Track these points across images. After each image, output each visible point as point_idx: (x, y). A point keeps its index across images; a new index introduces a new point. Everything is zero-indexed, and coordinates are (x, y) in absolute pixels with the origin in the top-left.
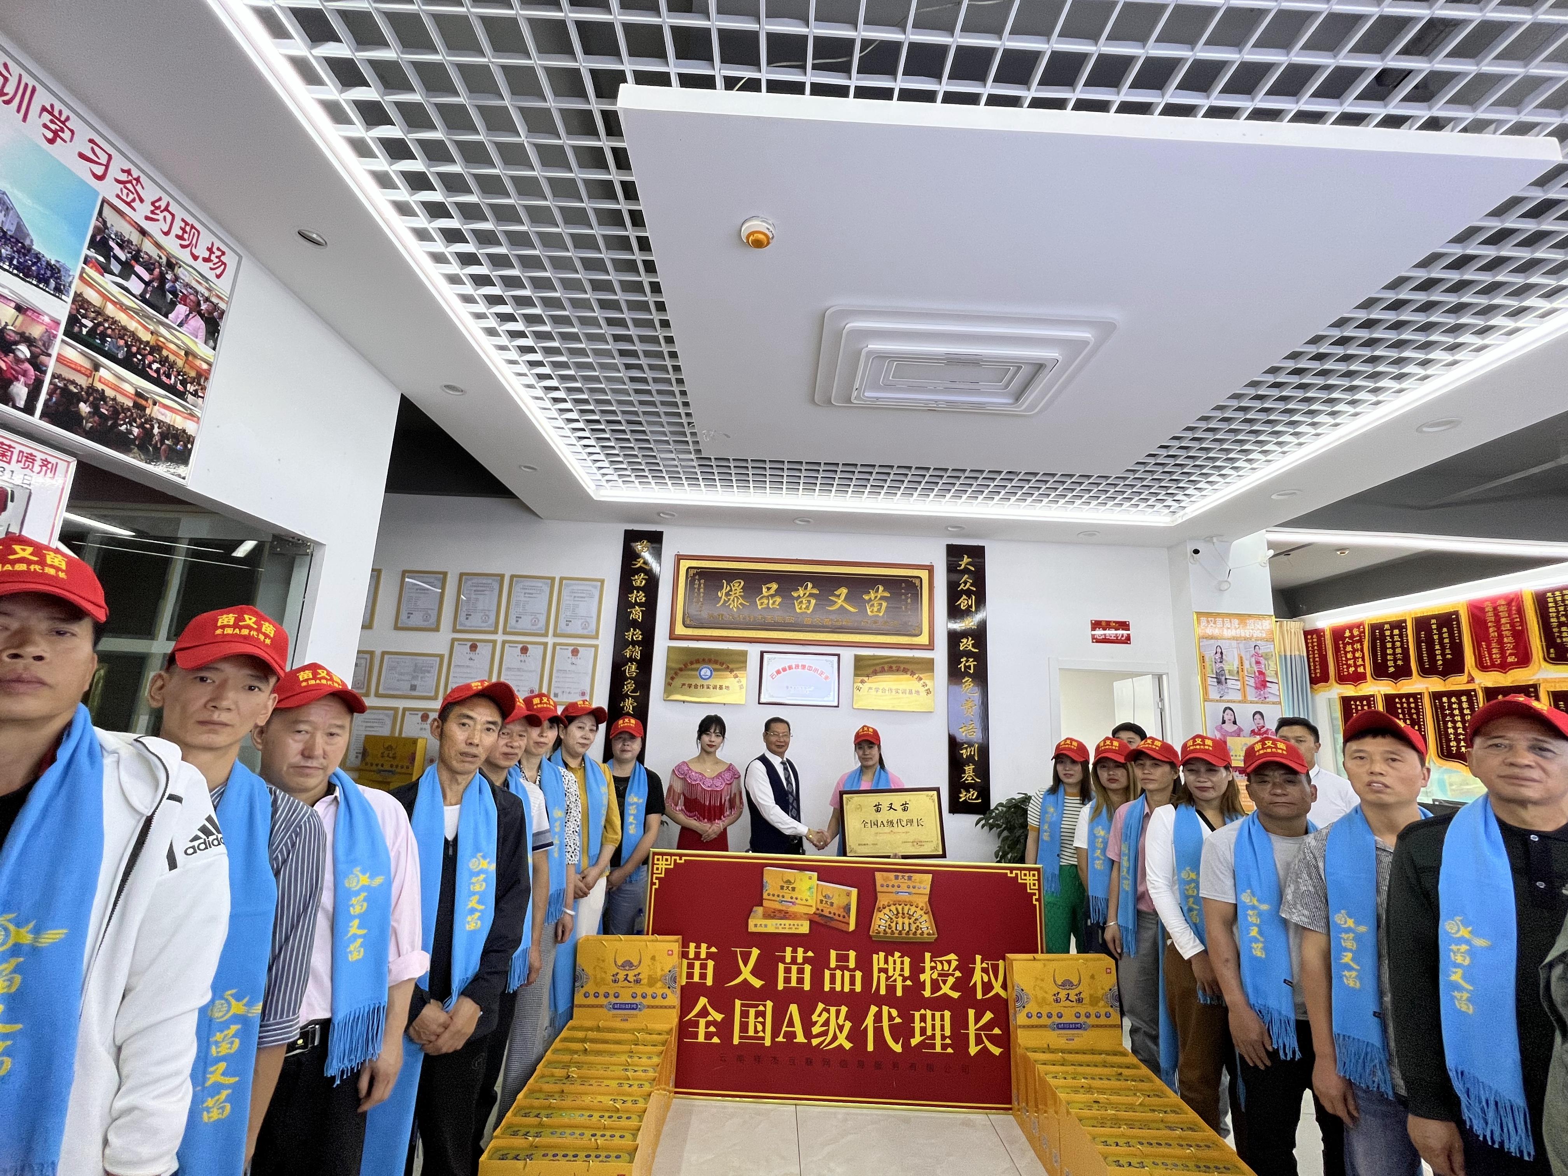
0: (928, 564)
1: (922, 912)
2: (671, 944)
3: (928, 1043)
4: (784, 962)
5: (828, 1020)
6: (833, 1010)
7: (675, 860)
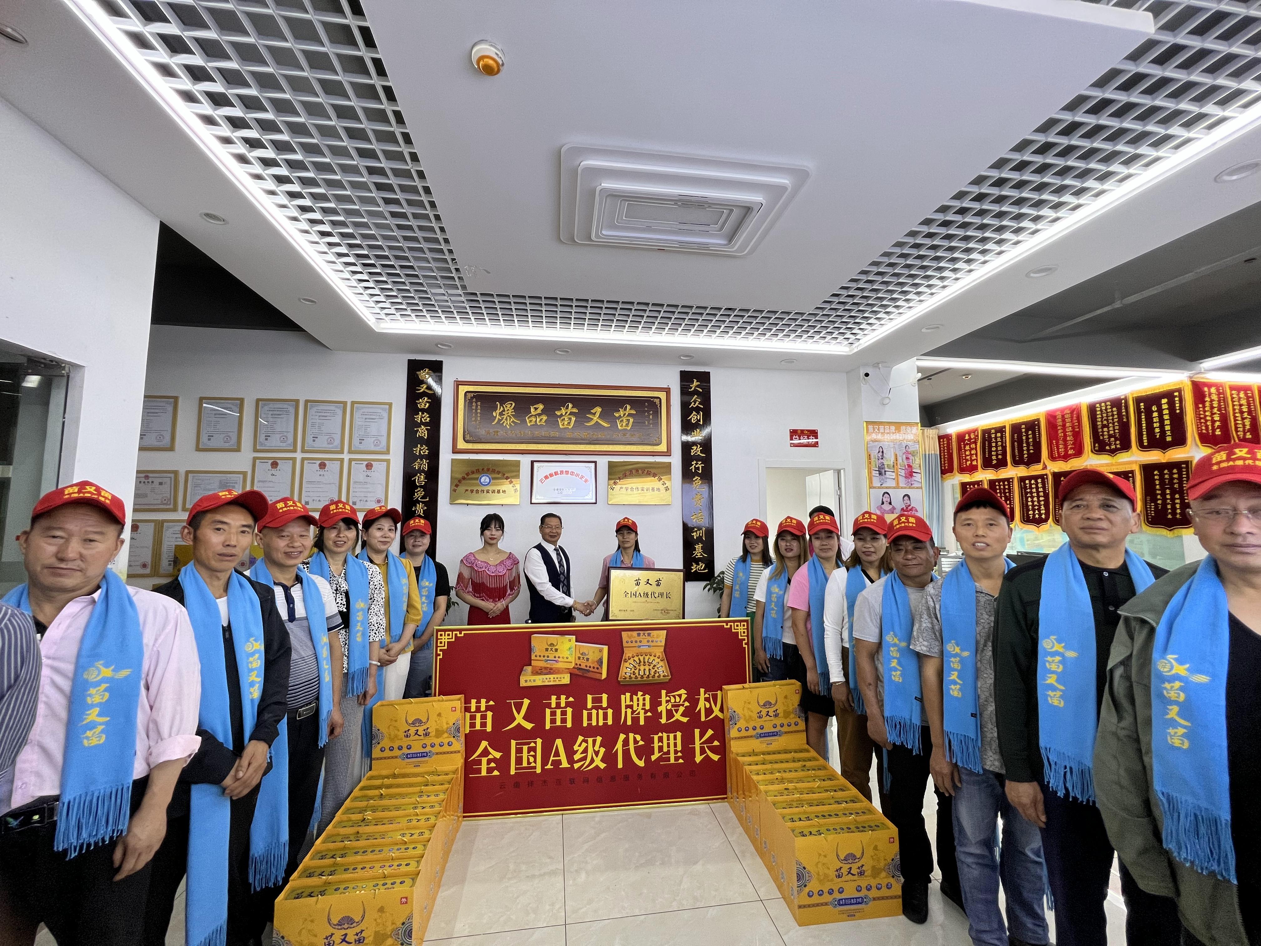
0: (666, 386)
1: (660, 659)
2: (456, 701)
3: (664, 757)
4: (550, 708)
5: (587, 748)
6: (590, 740)
7: (456, 635)
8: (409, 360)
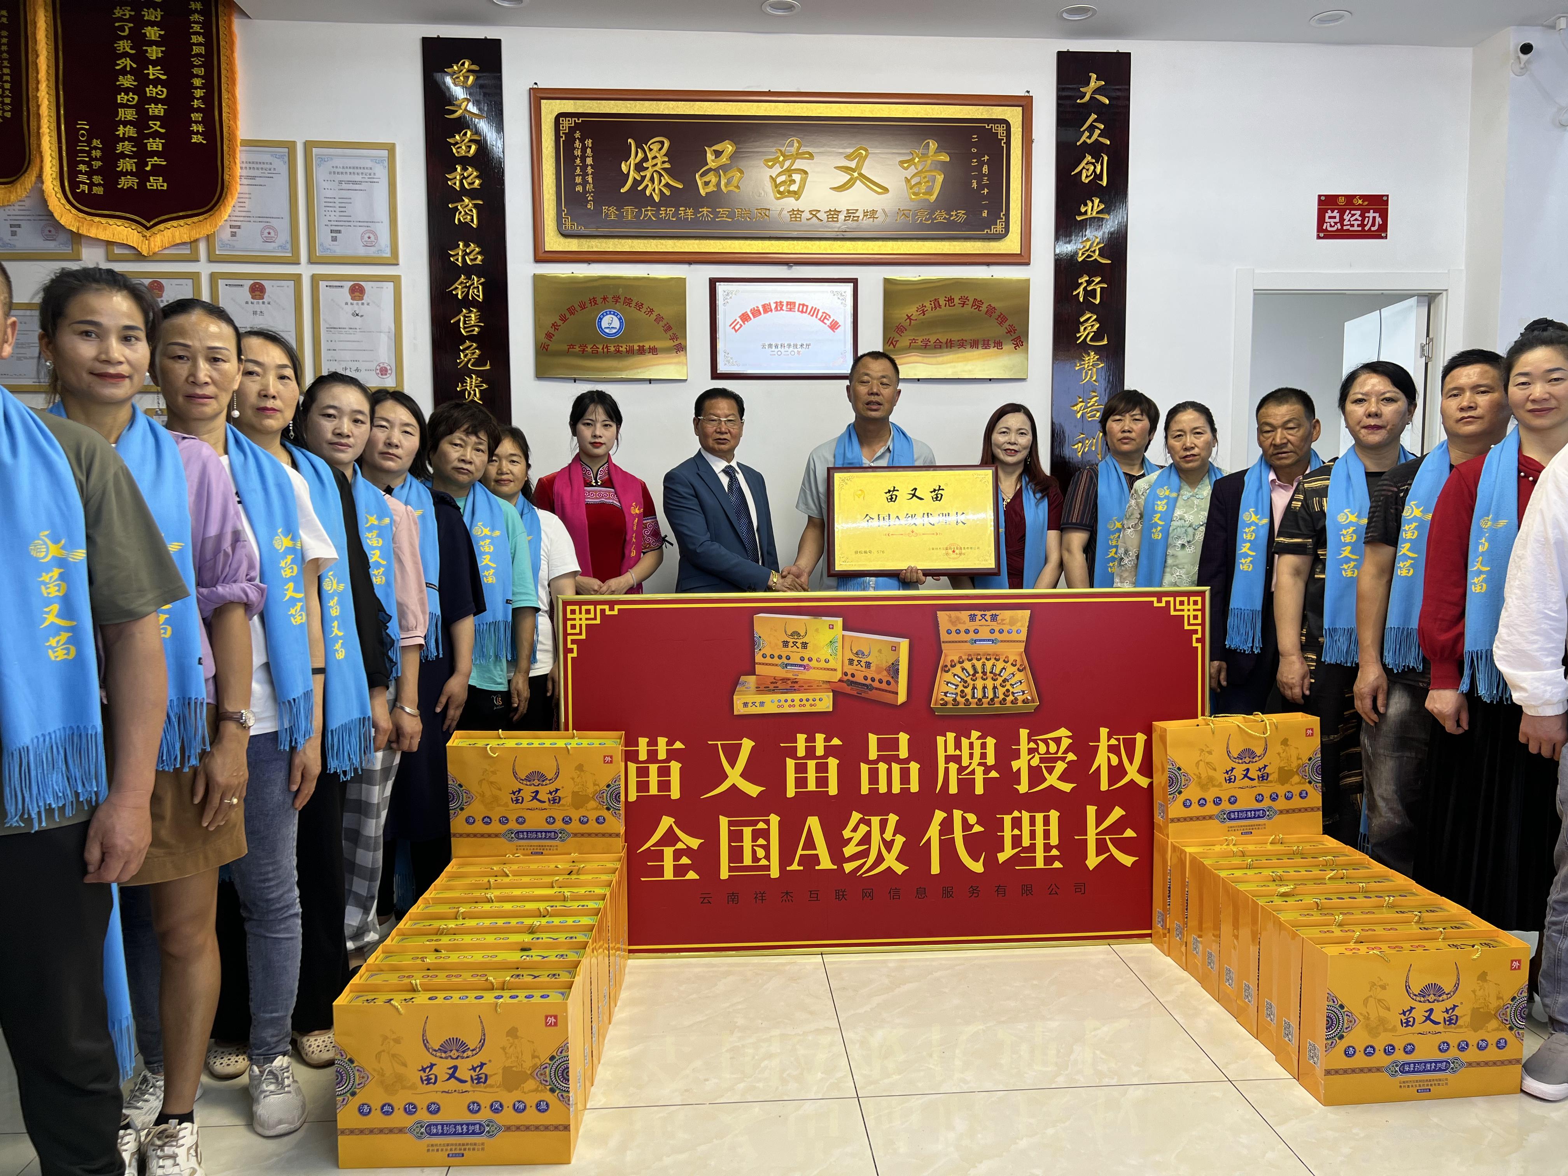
0: (1022, 93)
1: (1016, 668)
3: (1025, 856)
4: (794, 756)
5: (868, 835)
6: (875, 821)
7: (602, 611)
8: (426, 41)
